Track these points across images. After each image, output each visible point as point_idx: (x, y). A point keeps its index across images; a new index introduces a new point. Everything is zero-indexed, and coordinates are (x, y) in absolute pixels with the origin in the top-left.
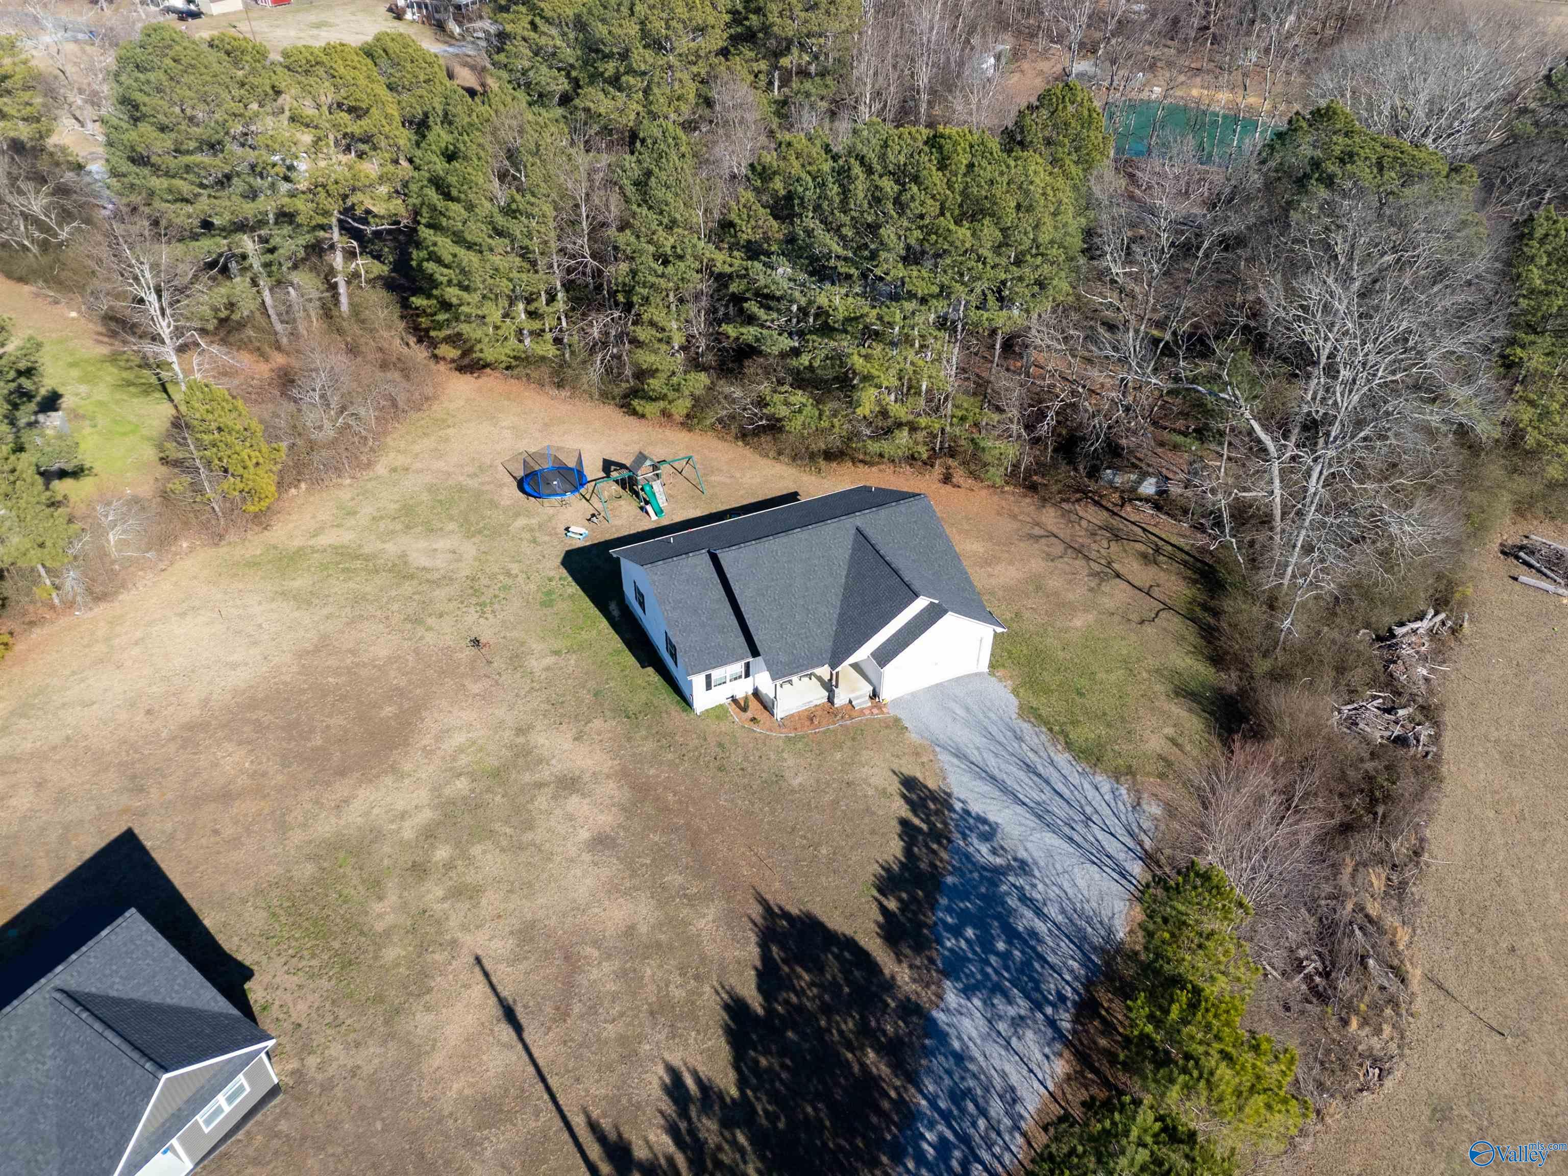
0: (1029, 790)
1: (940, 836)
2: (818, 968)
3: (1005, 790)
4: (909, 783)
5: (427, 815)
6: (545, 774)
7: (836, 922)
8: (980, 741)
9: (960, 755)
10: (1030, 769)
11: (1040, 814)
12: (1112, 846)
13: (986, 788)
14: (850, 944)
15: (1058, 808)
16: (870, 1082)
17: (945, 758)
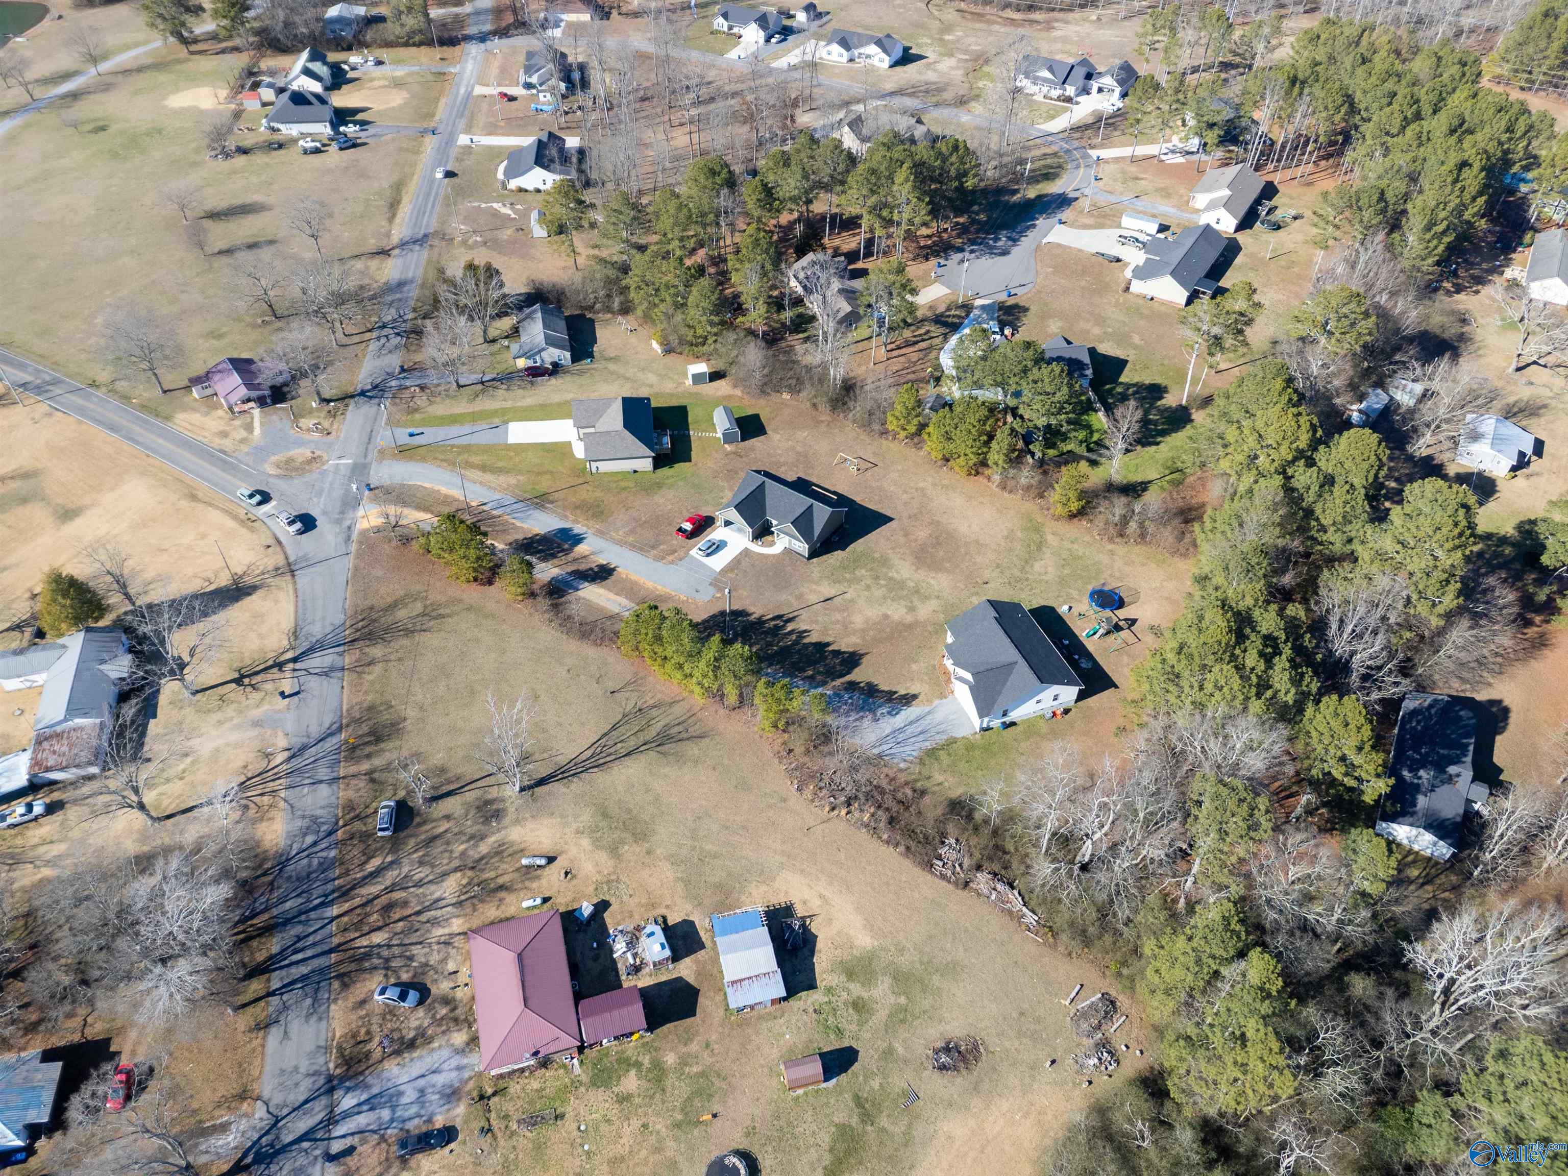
0: (910, 730)
1: (890, 700)
2: (841, 664)
3: (911, 723)
4: (915, 697)
5: (898, 577)
6: (916, 603)
7: (857, 670)
8: (936, 721)
9: (929, 713)
10: (921, 733)
11: (901, 730)
12: (885, 747)
13: (912, 717)
14: (849, 673)
15: (901, 737)
16: (803, 670)
17: (927, 709)
